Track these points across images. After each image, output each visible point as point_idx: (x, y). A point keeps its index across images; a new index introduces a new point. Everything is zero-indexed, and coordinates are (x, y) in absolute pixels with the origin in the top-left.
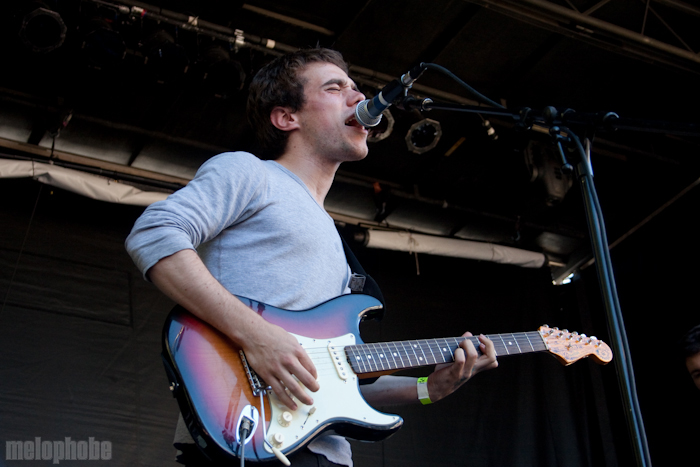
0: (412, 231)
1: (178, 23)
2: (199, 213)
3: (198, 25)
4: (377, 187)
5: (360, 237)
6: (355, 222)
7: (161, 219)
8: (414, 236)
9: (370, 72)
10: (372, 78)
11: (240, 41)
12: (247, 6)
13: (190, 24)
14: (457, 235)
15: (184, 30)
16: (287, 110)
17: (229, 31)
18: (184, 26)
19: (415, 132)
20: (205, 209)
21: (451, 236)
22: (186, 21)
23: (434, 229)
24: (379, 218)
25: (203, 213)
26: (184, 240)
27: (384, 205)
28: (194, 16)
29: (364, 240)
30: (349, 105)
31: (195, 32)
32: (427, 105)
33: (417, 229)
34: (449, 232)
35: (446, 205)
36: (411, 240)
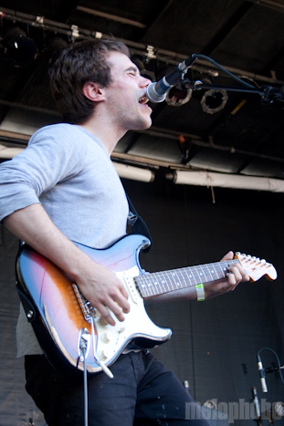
0: (208, 171)
1: (29, 22)
2: (42, 174)
3: (44, 23)
4: (182, 139)
5: (170, 176)
6: (166, 165)
7: (15, 177)
8: (210, 174)
9: (174, 54)
10: (175, 59)
11: (76, 34)
12: (80, 8)
13: (38, 22)
14: (242, 172)
15: (34, 27)
16: (96, 85)
17: (67, 27)
18: (33, 24)
19: (208, 98)
20: (45, 170)
21: (238, 173)
22: (35, 20)
23: (226, 168)
24: (184, 162)
25: (44, 174)
26: (33, 196)
27: (187, 152)
28: (41, 16)
29: (173, 178)
30: (141, 87)
31: (41, 29)
32: (198, 86)
33: (212, 168)
34: (236, 171)
35: (233, 150)
36: (208, 177)
